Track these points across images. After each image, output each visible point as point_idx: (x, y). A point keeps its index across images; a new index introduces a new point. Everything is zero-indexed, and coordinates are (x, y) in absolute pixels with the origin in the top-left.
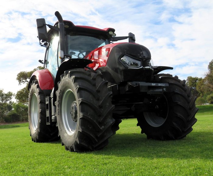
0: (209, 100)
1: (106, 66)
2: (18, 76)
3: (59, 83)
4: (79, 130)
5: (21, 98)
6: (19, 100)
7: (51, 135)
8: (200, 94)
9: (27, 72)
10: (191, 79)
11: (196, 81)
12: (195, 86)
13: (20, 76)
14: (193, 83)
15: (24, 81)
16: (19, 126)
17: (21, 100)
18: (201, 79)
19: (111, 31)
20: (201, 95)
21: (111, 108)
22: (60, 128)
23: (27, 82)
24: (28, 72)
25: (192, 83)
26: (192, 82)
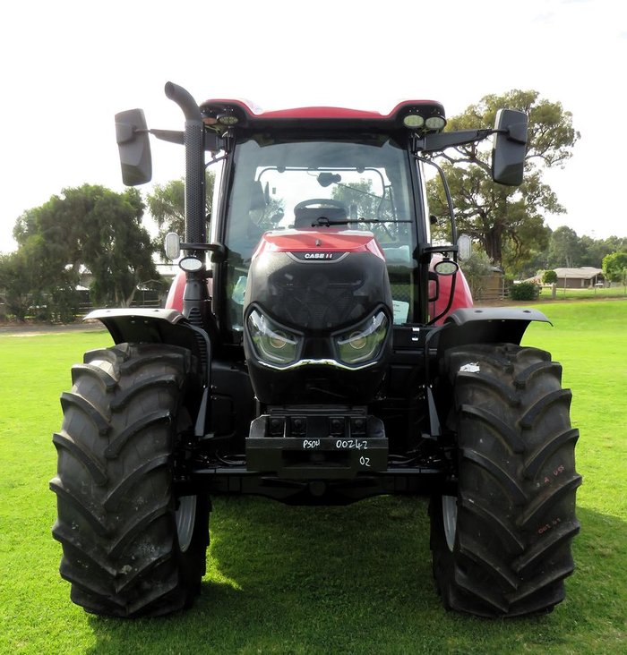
19: (413, 114)
23: (442, 157)
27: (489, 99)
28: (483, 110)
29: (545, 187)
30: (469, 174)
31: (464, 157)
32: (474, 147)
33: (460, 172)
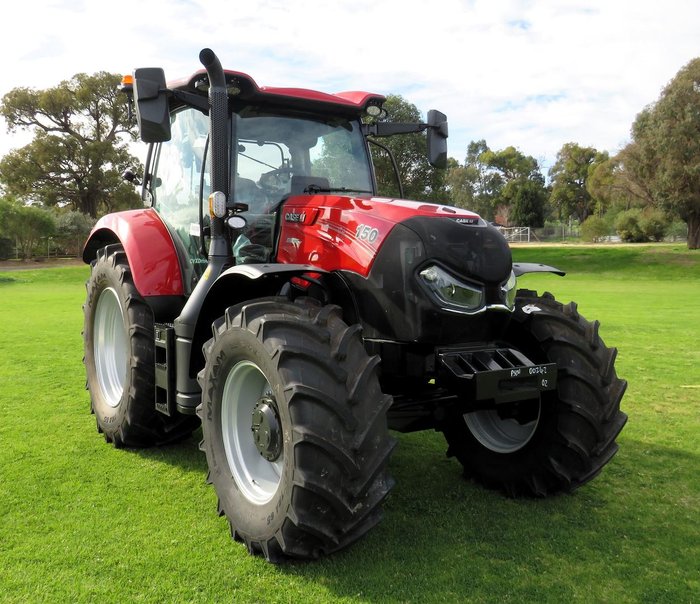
0: (622, 230)
1: (367, 275)
2: (4, 101)
3: (218, 326)
4: (288, 515)
5: (16, 180)
6: (9, 185)
7: (166, 431)
8: (594, 204)
9: (36, 90)
10: (574, 153)
11: (587, 162)
12: (585, 174)
13: (13, 101)
14: (579, 165)
15: (26, 120)
16: (10, 281)
17: (15, 187)
18: (603, 157)
19: (373, 105)
20: (599, 205)
21: (389, 451)
22: (215, 462)
23: (35, 125)
24: (39, 91)
25: (575, 166)
26: (576, 163)
27: (80, 77)
28: (74, 86)
29: (133, 159)
30: (64, 142)
31: (57, 126)
32: (66, 118)
33: (56, 140)
